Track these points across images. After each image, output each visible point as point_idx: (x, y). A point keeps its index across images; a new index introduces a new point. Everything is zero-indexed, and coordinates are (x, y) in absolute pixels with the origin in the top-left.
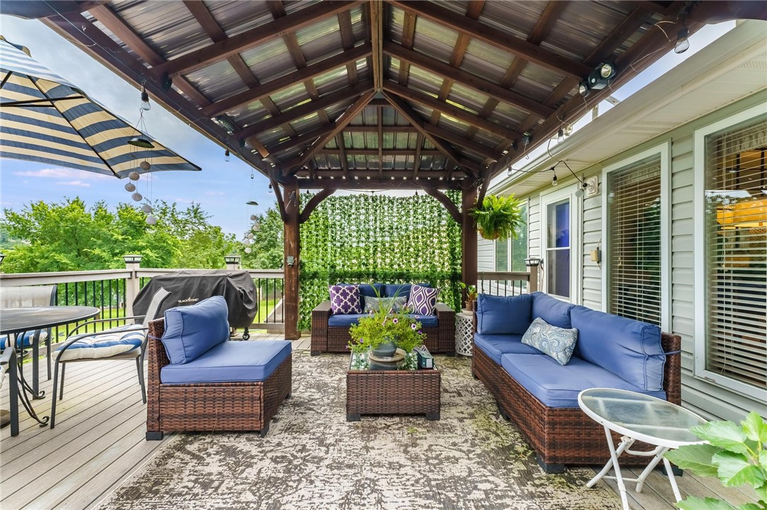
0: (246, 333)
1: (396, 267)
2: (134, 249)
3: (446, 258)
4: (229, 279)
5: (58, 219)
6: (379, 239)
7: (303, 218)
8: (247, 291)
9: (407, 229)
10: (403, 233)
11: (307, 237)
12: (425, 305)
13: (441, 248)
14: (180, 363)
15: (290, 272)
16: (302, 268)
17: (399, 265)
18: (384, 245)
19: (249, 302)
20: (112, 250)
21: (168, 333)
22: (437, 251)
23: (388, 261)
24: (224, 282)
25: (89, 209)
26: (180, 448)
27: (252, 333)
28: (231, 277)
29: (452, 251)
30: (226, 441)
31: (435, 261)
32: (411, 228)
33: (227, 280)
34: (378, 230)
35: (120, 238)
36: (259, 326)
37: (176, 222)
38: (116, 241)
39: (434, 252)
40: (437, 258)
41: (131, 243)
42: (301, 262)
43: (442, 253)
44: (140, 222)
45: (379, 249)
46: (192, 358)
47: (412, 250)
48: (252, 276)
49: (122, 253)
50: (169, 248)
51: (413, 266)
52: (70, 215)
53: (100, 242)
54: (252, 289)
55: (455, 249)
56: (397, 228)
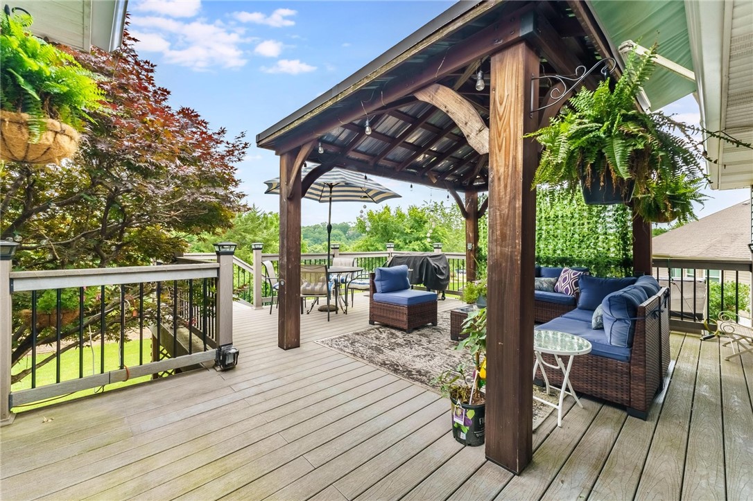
0: (443, 296)
1: (559, 252)
2: (417, 239)
3: (612, 244)
4: (429, 258)
5: (378, 220)
6: (544, 228)
7: (479, 214)
8: (441, 267)
9: (573, 217)
10: (568, 221)
11: (484, 228)
12: (568, 286)
13: (606, 234)
14: (380, 293)
15: (469, 254)
16: (479, 251)
17: (562, 250)
18: (548, 232)
19: (442, 274)
20: (405, 240)
21: (376, 278)
22: (601, 238)
23: (551, 247)
24: (425, 260)
25: (393, 213)
26: (377, 329)
27: (447, 296)
28: (430, 257)
29: (624, 237)
30: (393, 331)
31: (599, 246)
32: (576, 216)
33: (427, 260)
34: (543, 219)
35: (409, 231)
36: (453, 293)
37: (444, 215)
38: (407, 234)
39: (598, 238)
40: (600, 244)
41: (415, 235)
42: (478, 248)
43: (607, 238)
44: (421, 218)
45: (543, 236)
46: (385, 291)
47: (576, 236)
48: (447, 257)
49: (410, 242)
50: (439, 237)
51: (577, 252)
52: (383, 217)
53: (398, 234)
54: (445, 266)
55: (626, 234)
56: (562, 217)
